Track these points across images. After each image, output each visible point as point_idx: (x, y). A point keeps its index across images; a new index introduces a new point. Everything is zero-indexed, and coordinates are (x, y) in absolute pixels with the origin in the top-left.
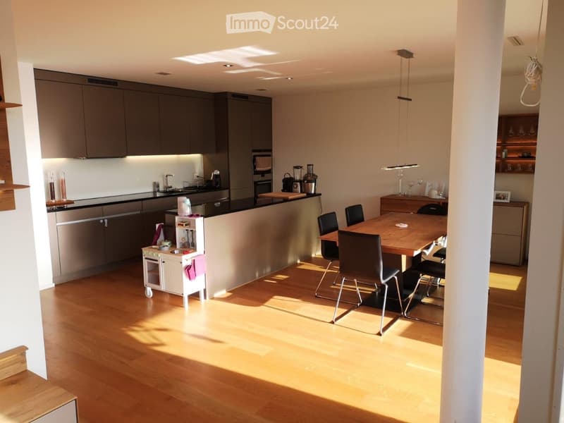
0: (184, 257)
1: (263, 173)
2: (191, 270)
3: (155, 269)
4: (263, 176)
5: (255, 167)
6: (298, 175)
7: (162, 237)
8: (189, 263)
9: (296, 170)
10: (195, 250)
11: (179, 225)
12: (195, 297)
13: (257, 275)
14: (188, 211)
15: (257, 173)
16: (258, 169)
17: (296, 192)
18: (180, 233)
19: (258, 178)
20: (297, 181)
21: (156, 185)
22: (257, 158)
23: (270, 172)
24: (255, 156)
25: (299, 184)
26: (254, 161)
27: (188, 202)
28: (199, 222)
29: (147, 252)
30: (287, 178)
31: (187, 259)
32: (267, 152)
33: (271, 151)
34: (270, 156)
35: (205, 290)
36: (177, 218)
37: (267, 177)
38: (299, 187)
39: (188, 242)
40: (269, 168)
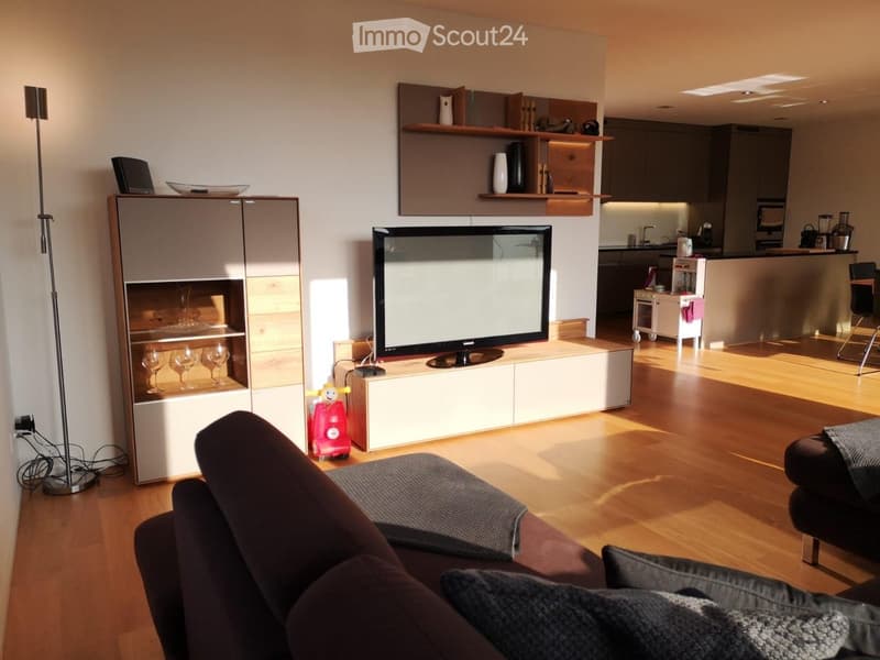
0: (682, 297)
1: (770, 230)
2: (689, 312)
3: (647, 311)
4: (770, 234)
5: (759, 221)
6: (824, 226)
7: (653, 281)
8: (687, 304)
9: (822, 220)
10: (694, 292)
11: (677, 266)
12: (688, 343)
13: (762, 338)
14: (689, 251)
15: (761, 229)
16: (764, 224)
17: (820, 248)
18: (676, 276)
19: (763, 236)
20: (823, 234)
21: (631, 238)
22: (764, 209)
23: (780, 228)
24: (761, 207)
25: (825, 238)
26: (760, 212)
27: (690, 241)
28: (701, 262)
29: (638, 294)
30: (809, 232)
31: (684, 300)
32: (779, 202)
33: (784, 200)
34: (782, 207)
35: (700, 338)
36: (675, 260)
37: (775, 235)
38: (825, 243)
39: (685, 287)
40: (780, 223)
